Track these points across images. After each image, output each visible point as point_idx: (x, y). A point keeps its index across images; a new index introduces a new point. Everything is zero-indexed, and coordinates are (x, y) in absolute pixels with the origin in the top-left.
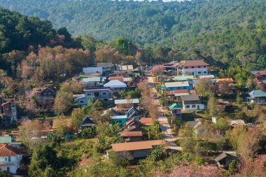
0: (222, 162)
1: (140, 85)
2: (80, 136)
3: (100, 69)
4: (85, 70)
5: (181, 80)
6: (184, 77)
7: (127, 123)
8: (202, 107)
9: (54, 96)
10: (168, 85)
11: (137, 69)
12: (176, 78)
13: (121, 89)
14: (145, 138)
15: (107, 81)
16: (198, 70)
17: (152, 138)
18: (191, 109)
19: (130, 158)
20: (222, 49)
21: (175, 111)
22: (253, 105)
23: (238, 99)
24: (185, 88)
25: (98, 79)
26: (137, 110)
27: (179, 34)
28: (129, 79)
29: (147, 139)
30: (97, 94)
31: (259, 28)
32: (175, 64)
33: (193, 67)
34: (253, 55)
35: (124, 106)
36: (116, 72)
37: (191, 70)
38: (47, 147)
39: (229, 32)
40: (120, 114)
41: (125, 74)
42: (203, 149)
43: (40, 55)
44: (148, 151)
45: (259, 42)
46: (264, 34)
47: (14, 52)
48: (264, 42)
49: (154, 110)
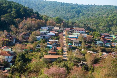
0: (81, 65)
1: (60, 35)
2: (35, 51)
3: (47, 28)
4: (42, 27)
6: (76, 34)
7: (52, 48)
8: (80, 45)
9: (29, 36)
10: (70, 36)
11: (60, 29)
12: (73, 34)
13: (53, 36)
14: (56, 54)
15: (49, 32)
16: (82, 31)
17: (59, 55)
18: (76, 45)
19: (50, 61)
21: (70, 46)
22: (98, 46)
23: (93, 43)
24: (75, 38)
25: (46, 31)
26: (56, 44)
28: (57, 32)
30: (44, 37)
32: (74, 28)
33: (80, 30)
35: (52, 42)
36: (52, 29)
38: (22, 54)
40: (51, 45)
41: (56, 31)
42: (75, 60)
43: (27, 21)
44: (56, 59)
45: (108, 23)
46: (110, 20)
47: (18, 19)
48: (110, 23)
49: (62, 45)
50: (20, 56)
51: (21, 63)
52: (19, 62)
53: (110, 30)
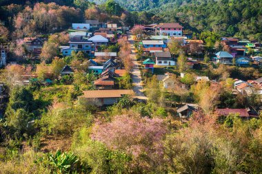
0: (184, 113)
1: (121, 41)
2: (58, 83)
3: (88, 26)
4: (74, 25)
5: (158, 39)
6: (161, 37)
7: (103, 73)
8: (173, 63)
9: (42, 45)
10: (145, 42)
11: (120, 28)
12: (153, 37)
13: (103, 43)
14: (116, 87)
15: (92, 36)
16: (174, 32)
17: (123, 88)
18: (163, 64)
19: (100, 104)
20: (198, 18)
21: (148, 65)
22: (219, 64)
23: (206, 58)
24: (160, 46)
25: (84, 34)
26: (114, 63)
27: (165, 6)
28: (112, 36)
29: (118, 89)
30: (80, 46)
31: (231, 2)
32: (154, 25)
33: (169, 29)
34: (224, 25)
35: (103, 58)
36: (100, 29)
37: (167, 31)
39: (206, 5)
40: (98, 64)
41: (109, 31)
42: (168, 100)
43: (35, 9)
44: (117, 99)
45: (230, 14)
46: (235, 8)
47: (12, 6)
48: (235, 14)
49: (128, 63)
50: (17, 96)
51: (22, 112)
52: (16, 110)
53: (236, 30)
